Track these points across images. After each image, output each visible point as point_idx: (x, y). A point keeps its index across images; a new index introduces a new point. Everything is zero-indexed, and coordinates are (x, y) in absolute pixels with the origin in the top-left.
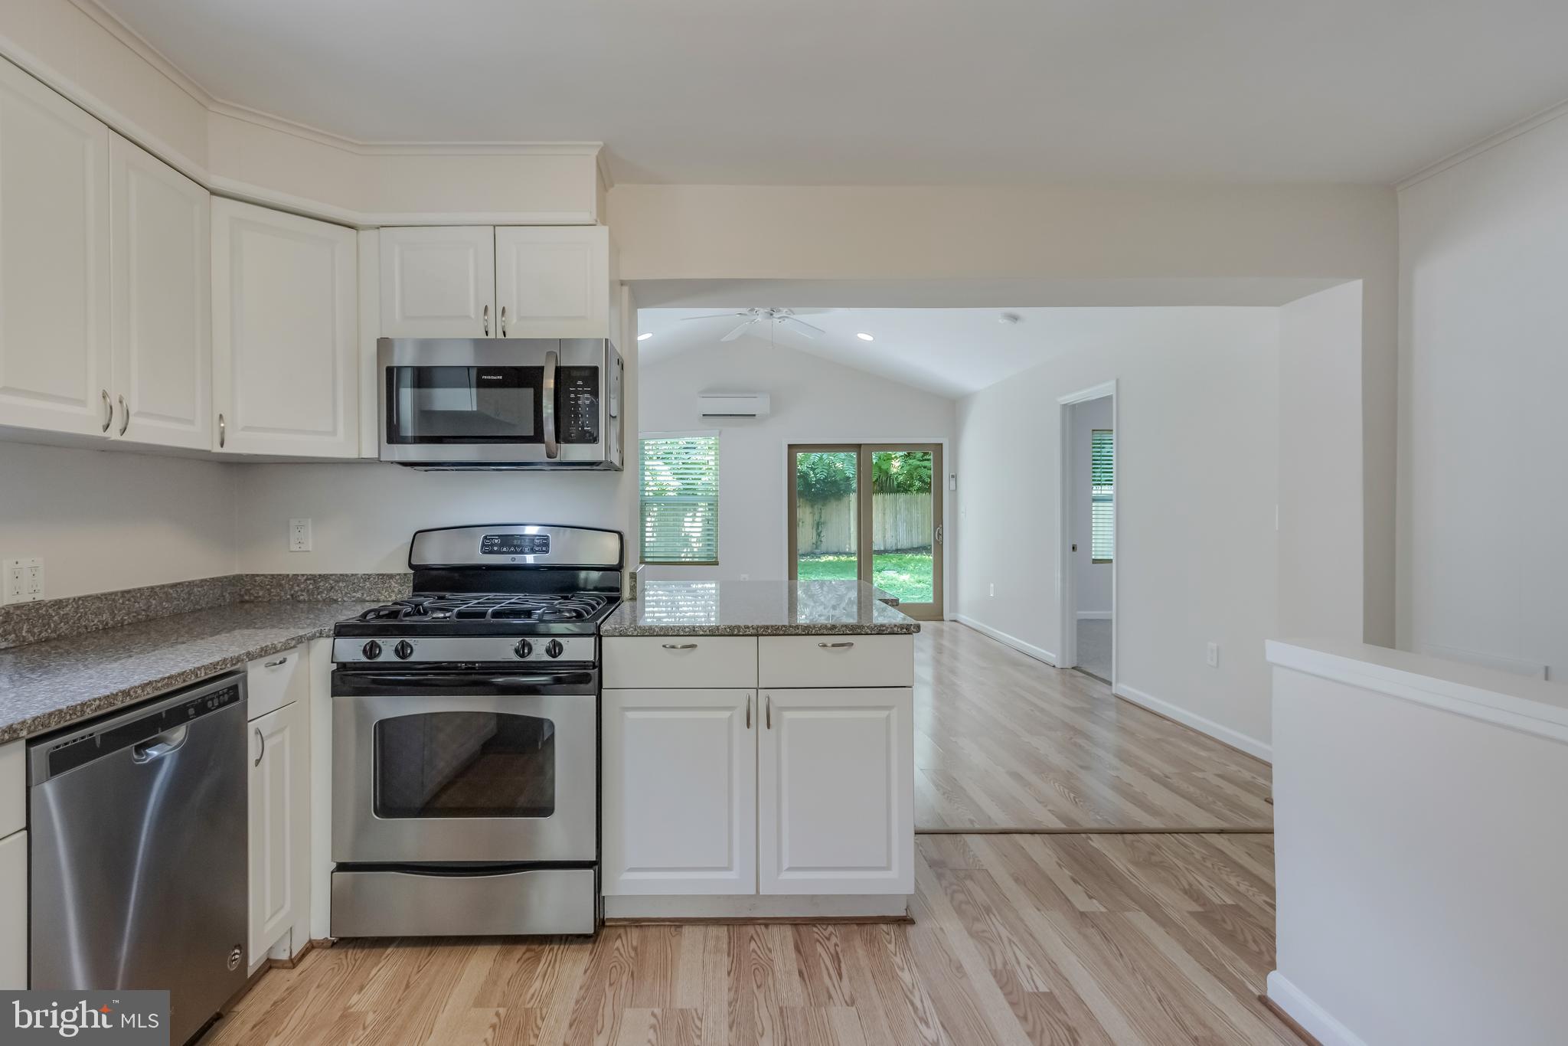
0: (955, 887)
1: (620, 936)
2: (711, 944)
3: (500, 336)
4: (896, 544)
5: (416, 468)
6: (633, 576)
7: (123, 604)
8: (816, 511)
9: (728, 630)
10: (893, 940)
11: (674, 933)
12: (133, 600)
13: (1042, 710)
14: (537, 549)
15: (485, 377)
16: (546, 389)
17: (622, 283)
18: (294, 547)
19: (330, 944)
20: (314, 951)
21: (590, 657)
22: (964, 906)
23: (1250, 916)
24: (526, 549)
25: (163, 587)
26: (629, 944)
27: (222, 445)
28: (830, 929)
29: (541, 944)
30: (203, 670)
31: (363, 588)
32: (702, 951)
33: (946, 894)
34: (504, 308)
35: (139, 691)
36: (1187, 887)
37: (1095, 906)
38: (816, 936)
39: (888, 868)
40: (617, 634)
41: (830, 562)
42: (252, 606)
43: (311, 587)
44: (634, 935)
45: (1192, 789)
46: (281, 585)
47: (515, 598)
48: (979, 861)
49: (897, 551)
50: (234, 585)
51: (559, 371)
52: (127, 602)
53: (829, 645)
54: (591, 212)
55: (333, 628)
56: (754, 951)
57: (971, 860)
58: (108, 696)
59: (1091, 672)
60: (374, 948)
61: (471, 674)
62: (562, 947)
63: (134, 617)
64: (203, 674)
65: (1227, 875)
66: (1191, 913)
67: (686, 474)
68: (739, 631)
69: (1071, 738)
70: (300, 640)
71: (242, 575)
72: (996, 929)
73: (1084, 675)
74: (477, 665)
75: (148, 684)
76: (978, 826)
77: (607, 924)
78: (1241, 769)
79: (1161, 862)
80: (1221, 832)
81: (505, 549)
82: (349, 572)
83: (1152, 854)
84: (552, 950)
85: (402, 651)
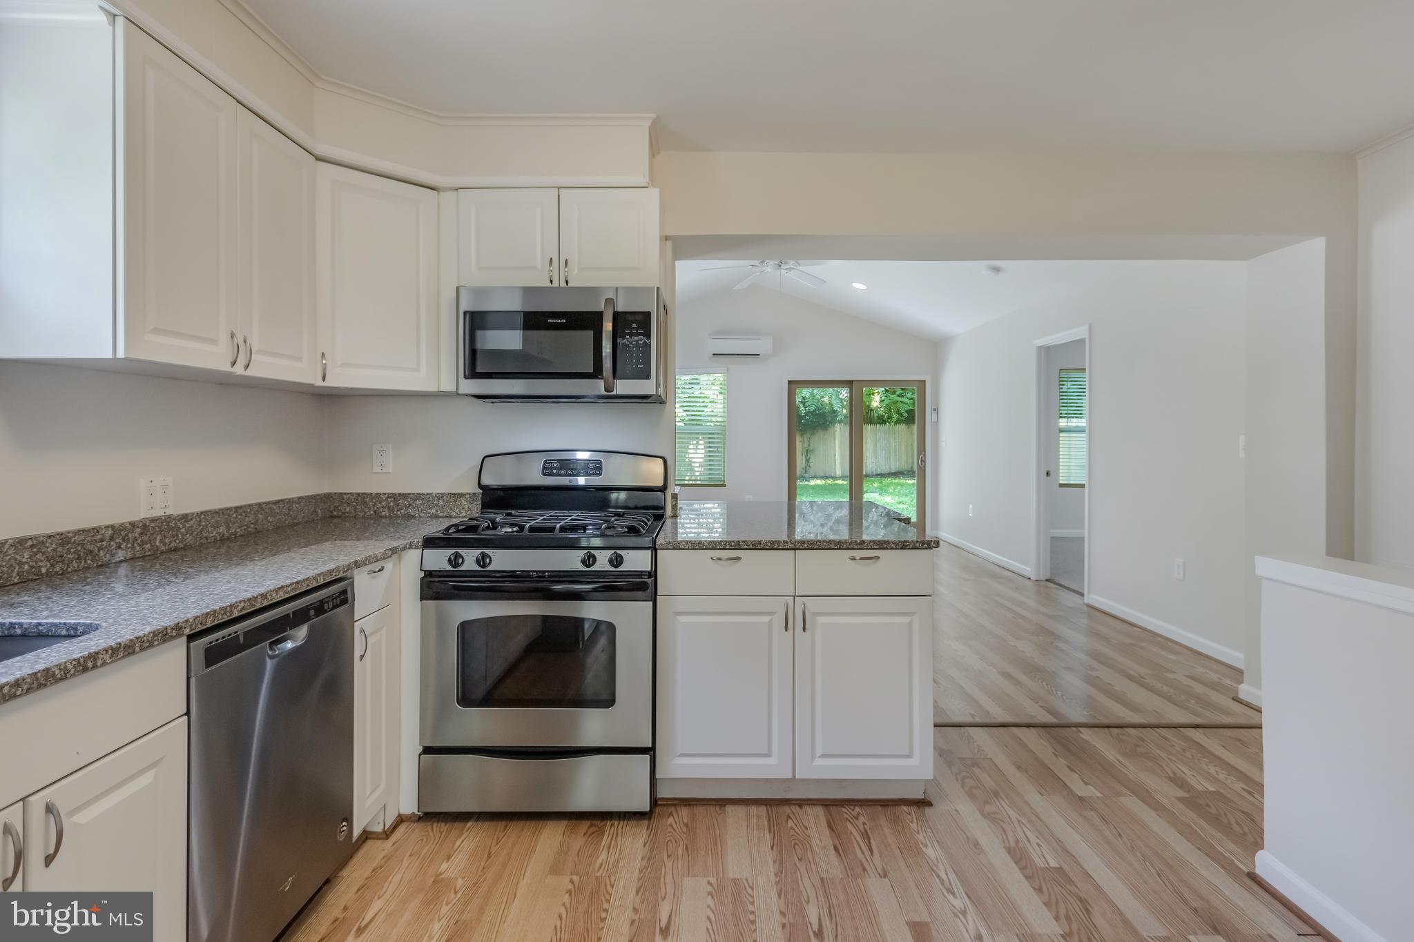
0: (965, 774)
1: (671, 814)
2: (753, 821)
3: (563, 284)
4: (876, 469)
5: (487, 400)
6: (675, 496)
7: (236, 518)
8: (806, 440)
9: (769, 544)
10: (915, 820)
11: (719, 812)
12: (244, 514)
13: (1023, 617)
14: (591, 472)
15: (551, 321)
16: (605, 331)
17: (667, 238)
18: (377, 469)
19: (417, 819)
20: (403, 824)
21: (647, 566)
22: (974, 791)
23: (1231, 801)
24: (582, 472)
25: (268, 503)
26: (681, 822)
27: (324, 379)
28: (857, 809)
29: (603, 819)
30: (322, 576)
31: (437, 505)
32: (746, 827)
33: (957, 780)
34: (567, 260)
35: (274, 595)
36: (1172, 775)
37: (1090, 791)
38: (846, 816)
39: (910, 756)
40: (670, 547)
41: (818, 485)
42: (340, 520)
43: (392, 504)
44: (684, 813)
45: (1166, 688)
46: (366, 502)
47: (575, 515)
48: (983, 750)
49: (877, 475)
50: (324, 502)
51: (617, 316)
52: (240, 517)
53: (858, 558)
54: (644, 176)
55: (421, 540)
56: (792, 828)
57: (976, 750)
58: (251, 599)
59: (1063, 583)
60: (455, 821)
61: (543, 581)
62: (622, 822)
63: (245, 529)
64: (322, 580)
65: (1207, 765)
66: (1179, 799)
67: (690, 406)
68: (779, 546)
69: (1052, 643)
70: (394, 551)
71: (331, 493)
72: (1006, 811)
73: (1057, 587)
74: (547, 574)
75: (280, 588)
76: (978, 720)
77: (659, 803)
78: (1208, 671)
79: (1146, 753)
80: (1197, 726)
81: (563, 472)
82: (425, 491)
83: (1136, 746)
84: (613, 825)
85: (481, 562)
